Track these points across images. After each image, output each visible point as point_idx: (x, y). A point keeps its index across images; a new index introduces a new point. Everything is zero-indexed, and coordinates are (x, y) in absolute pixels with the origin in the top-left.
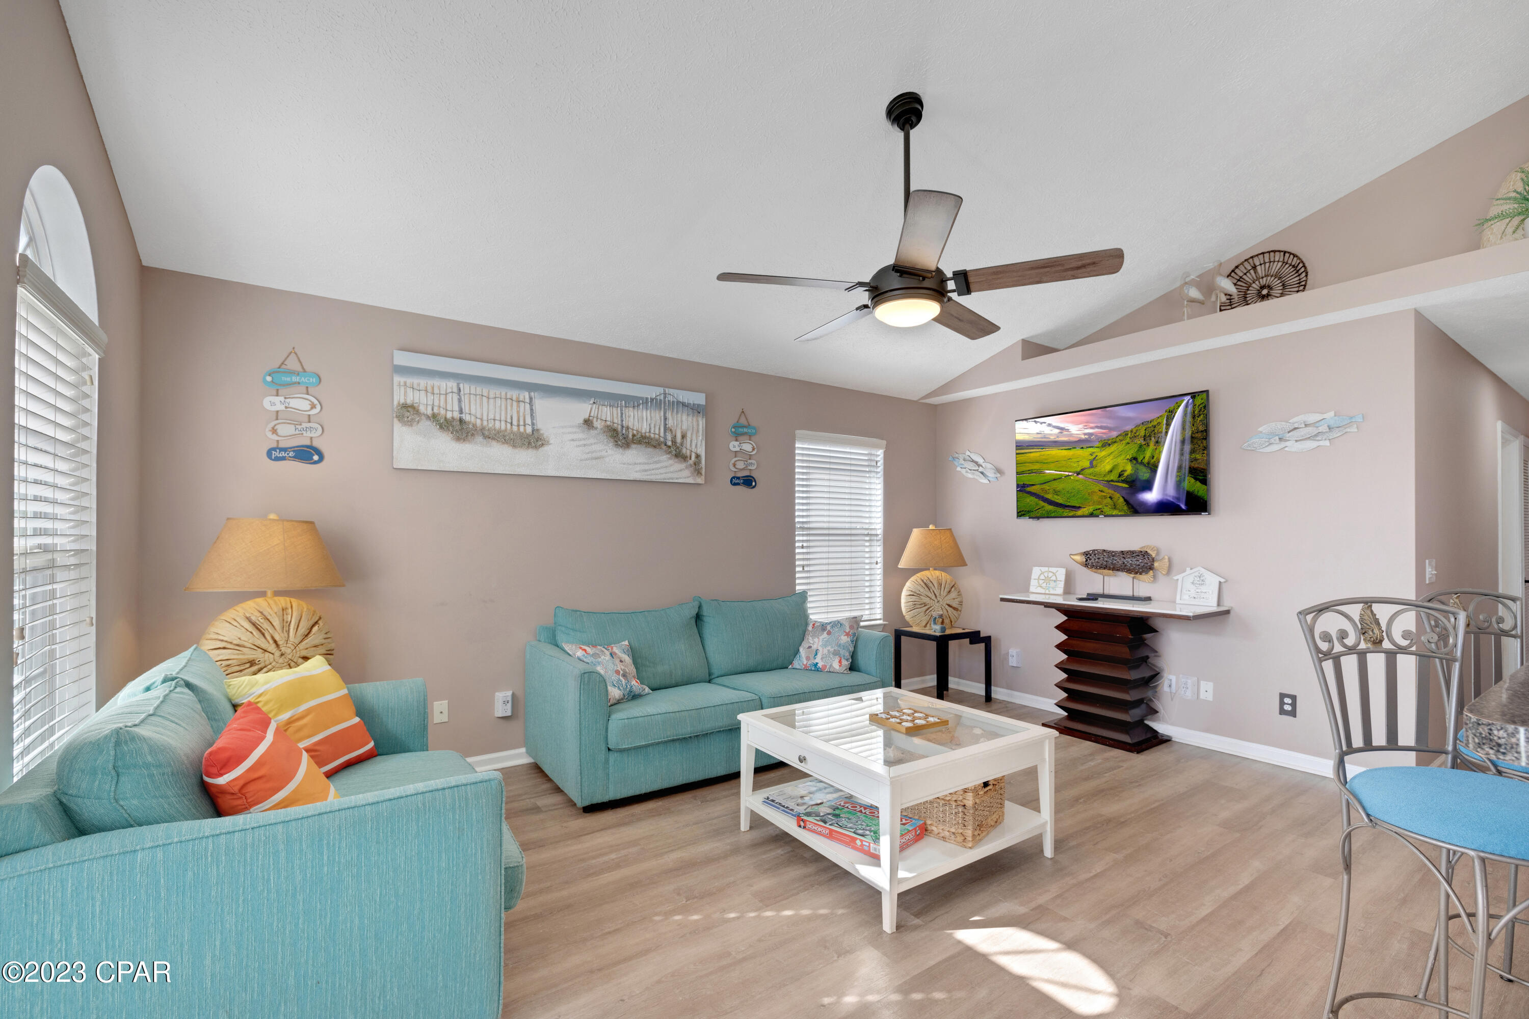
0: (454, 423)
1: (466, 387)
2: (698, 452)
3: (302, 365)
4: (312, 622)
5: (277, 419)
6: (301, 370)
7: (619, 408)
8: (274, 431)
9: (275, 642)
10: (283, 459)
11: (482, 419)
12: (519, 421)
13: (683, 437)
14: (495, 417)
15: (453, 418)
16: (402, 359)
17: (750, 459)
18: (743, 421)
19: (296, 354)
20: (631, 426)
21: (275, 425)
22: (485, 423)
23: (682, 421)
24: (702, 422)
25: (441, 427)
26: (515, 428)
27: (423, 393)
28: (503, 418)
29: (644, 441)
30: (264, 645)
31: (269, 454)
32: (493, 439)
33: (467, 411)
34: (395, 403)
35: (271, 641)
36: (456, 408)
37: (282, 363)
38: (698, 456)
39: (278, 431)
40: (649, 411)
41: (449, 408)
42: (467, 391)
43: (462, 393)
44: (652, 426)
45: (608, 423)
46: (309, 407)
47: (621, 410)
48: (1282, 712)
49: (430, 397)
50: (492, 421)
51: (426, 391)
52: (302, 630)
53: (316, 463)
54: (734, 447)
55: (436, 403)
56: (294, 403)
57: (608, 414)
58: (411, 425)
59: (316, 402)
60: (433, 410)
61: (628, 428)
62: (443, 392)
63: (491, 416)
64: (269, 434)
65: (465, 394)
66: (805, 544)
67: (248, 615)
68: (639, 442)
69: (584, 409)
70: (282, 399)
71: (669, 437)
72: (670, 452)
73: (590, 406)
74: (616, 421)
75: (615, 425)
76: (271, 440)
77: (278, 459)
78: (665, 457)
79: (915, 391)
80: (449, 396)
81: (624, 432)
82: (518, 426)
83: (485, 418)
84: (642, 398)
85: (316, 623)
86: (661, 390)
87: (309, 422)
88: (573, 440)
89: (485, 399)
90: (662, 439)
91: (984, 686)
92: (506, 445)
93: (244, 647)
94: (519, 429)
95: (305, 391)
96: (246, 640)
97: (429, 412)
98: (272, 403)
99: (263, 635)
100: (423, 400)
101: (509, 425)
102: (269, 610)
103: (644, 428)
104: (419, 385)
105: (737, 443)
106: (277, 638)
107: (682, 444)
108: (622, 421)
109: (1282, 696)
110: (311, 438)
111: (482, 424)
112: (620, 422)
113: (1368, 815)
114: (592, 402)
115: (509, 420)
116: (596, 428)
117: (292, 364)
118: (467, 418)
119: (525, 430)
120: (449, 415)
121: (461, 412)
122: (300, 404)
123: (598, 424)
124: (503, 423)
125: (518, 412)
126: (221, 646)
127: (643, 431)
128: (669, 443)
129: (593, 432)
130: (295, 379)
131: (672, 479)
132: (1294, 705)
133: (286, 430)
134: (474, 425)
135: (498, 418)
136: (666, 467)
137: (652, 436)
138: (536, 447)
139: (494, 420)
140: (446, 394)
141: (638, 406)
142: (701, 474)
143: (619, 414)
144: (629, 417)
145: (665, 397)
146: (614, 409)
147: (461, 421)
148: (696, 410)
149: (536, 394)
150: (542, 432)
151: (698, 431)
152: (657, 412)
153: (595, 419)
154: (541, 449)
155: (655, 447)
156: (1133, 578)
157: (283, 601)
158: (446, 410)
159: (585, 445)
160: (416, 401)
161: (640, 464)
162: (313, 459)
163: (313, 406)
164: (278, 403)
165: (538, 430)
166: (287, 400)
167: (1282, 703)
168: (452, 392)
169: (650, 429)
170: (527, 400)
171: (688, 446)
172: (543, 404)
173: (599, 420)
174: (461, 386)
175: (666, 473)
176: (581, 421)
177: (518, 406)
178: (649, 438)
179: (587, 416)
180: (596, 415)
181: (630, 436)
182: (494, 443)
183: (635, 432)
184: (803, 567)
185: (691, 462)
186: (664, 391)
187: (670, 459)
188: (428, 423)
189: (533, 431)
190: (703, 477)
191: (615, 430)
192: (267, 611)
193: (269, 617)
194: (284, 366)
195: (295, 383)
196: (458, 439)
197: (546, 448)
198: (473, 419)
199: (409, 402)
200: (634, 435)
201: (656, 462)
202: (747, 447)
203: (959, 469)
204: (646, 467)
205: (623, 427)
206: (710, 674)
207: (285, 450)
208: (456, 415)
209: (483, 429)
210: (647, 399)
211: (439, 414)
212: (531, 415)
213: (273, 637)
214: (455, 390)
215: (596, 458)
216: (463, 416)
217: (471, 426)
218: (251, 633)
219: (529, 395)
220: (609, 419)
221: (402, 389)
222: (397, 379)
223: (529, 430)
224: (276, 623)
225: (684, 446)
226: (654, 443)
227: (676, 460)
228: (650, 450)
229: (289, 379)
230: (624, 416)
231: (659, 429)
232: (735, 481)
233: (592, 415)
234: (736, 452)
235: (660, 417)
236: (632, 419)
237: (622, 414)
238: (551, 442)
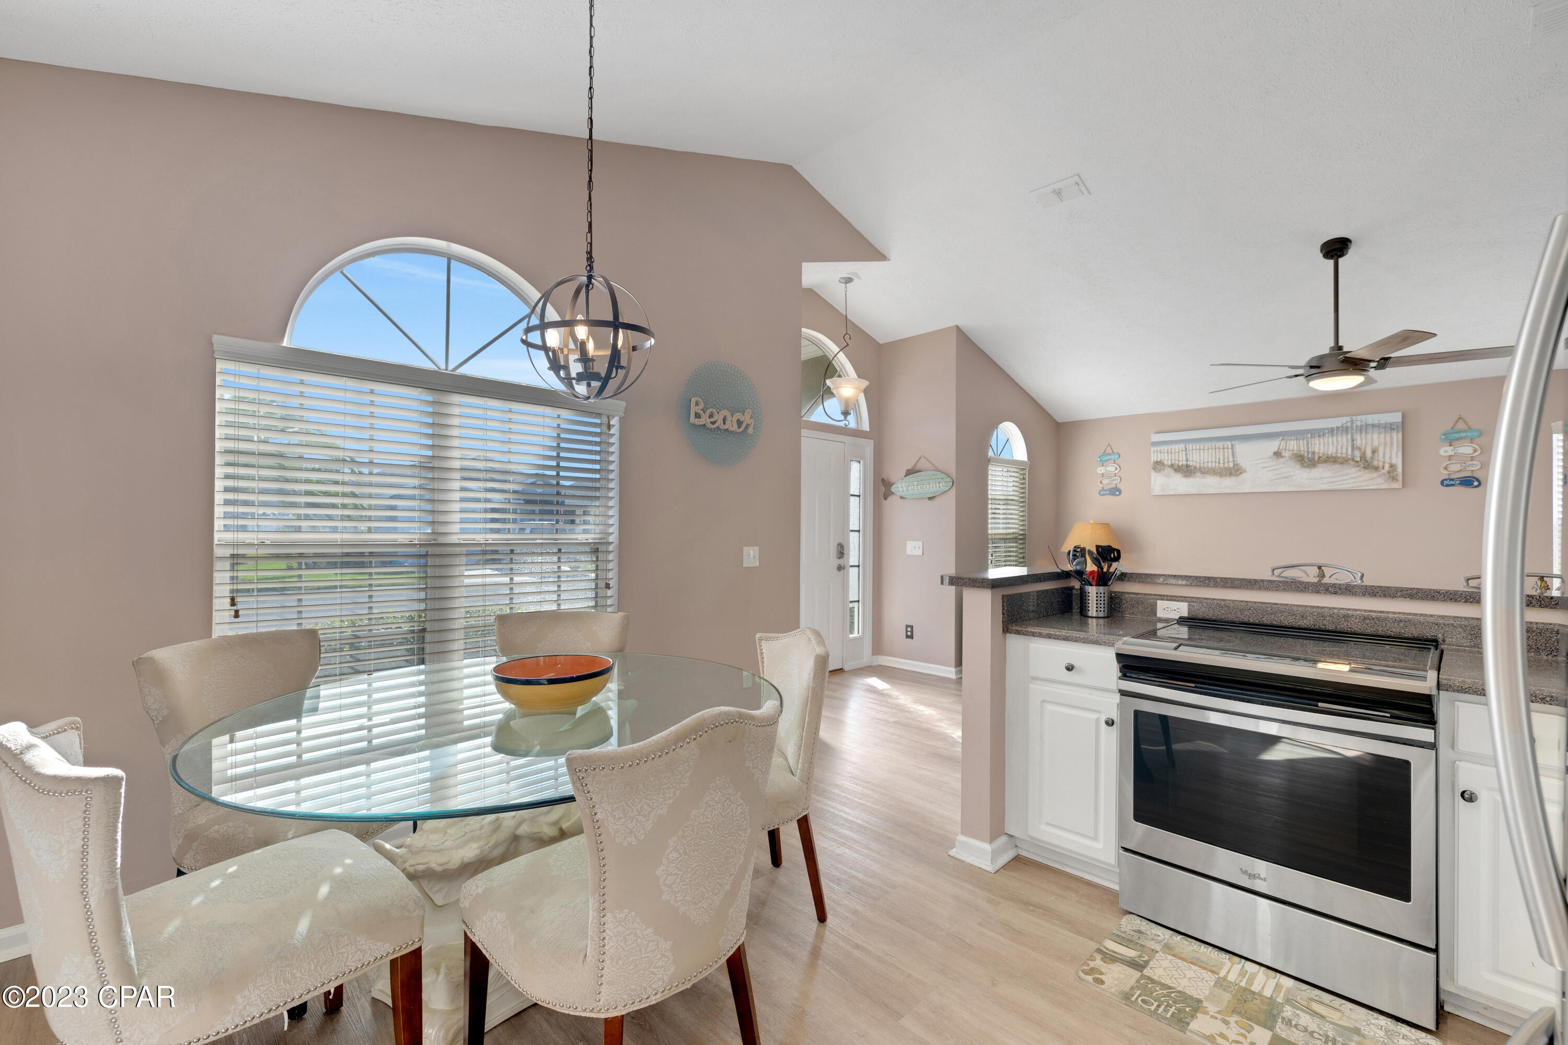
0: (1183, 468)
1: (1190, 446)
2: (1393, 462)
3: (1113, 450)
5: (1103, 477)
6: (1113, 453)
7: (1305, 440)
8: (1101, 482)
10: (1105, 495)
11: (1200, 463)
12: (1224, 460)
13: (1374, 452)
14: (1208, 460)
15: (1182, 465)
16: (1155, 438)
17: (1472, 460)
18: (1461, 425)
19: (1110, 445)
20: (1317, 450)
21: (1102, 480)
22: (1202, 465)
23: (1372, 440)
24: (1397, 437)
25: (1176, 471)
26: (1222, 465)
27: (1166, 454)
28: (1214, 460)
29: (1330, 460)
31: (1100, 493)
32: (1207, 473)
33: (1191, 460)
34: (1152, 462)
36: (1184, 459)
37: (1105, 451)
38: (1392, 466)
39: (1103, 482)
40: (1335, 438)
41: (1180, 459)
42: (1191, 448)
43: (1188, 450)
44: (1339, 448)
45: (1295, 452)
46: (1115, 470)
47: (1307, 441)
49: (1170, 455)
50: (1207, 463)
51: (1168, 452)
53: (1118, 495)
54: (1447, 452)
55: (1173, 458)
56: (1109, 469)
57: (1293, 445)
59: (1117, 467)
61: (1314, 453)
62: (1177, 451)
63: (1206, 460)
64: (1099, 484)
68: (1325, 462)
69: (1274, 445)
70: (1105, 467)
71: (1358, 454)
72: (1358, 466)
74: (1302, 449)
75: (1302, 452)
76: (1100, 487)
77: (1103, 495)
80: (1181, 453)
81: (1310, 456)
82: (1224, 463)
83: (1202, 462)
84: (1327, 429)
86: (1348, 419)
87: (1115, 476)
88: (1265, 467)
89: (1202, 451)
90: (1349, 457)
94: (1224, 465)
95: (1113, 462)
97: (1170, 463)
98: (1100, 470)
100: (1166, 457)
101: (1217, 464)
103: (1331, 451)
104: (1164, 450)
105: (1450, 449)
107: (1372, 458)
108: (1308, 448)
110: (1116, 484)
111: (1200, 465)
112: (1306, 450)
115: (1218, 461)
116: (1285, 457)
117: (1109, 451)
118: (1191, 463)
119: (1228, 465)
120: (1180, 463)
121: (1187, 460)
122: (1112, 468)
123: (1286, 454)
124: (1214, 463)
125: (1224, 455)
127: (1330, 453)
128: (1358, 459)
129: (1281, 460)
130: (1110, 457)
131: (1362, 486)
133: (1106, 481)
134: (1195, 467)
135: (1210, 460)
136: (1355, 478)
137: (1339, 455)
138: (1236, 475)
140: (1179, 452)
141: (1324, 435)
142: (1397, 480)
143: (1305, 444)
144: (1315, 445)
145: (1352, 424)
146: (1301, 441)
147: (1187, 466)
148: (1390, 427)
149: (1236, 442)
150: (1240, 465)
151: (1392, 445)
152: (1344, 436)
153: (1283, 451)
155: (1342, 463)
158: (1179, 461)
159: (1274, 470)
160: (1163, 458)
161: (1326, 478)
162: (1116, 494)
163: (1117, 469)
164: (1103, 470)
165: (1237, 464)
168: (1182, 451)
169: (1337, 450)
170: (1230, 447)
171: (1381, 458)
172: (1240, 448)
173: (1287, 451)
174: (1187, 446)
176: (1271, 454)
177: (1224, 452)
178: (1336, 457)
179: (1276, 450)
180: (1284, 448)
181: (1316, 458)
182: (1208, 476)
183: (1321, 455)
185: (1384, 471)
186: (1352, 419)
187: (1359, 471)
188: (1169, 469)
189: (1234, 466)
190: (1400, 483)
191: (1302, 456)
195: (1109, 459)
196: (1186, 476)
197: (1244, 475)
198: (1195, 464)
199: (1159, 460)
200: (1319, 457)
201: (1344, 475)
202: (1466, 450)
204: (1331, 480)
205: (1308, 452)
207: (1106, 491)
208: (1185, 463)
209: (1200, 468)
210: (1333, 428)
211: (1175, 464)
212: (1233, 455)
214: (1184, 449)
215: (1284, 478)
216: (1188, 463)
217: (1193, 468)
219: (1231, 443)
220: (1296, 449)
221: (1156, 453)
222: (1153, 449)
223: (1231, 465)
225: (1376, 458)
226: (1340, 461)
227: (1367, 471)
230: (1310, 445)
231: (1347, 449)
232: (1447, 483)
233: (1281, 448)
234: (1450, 456)
235: (1347, 441)
236: (1317, 446)
237: (1308, 443)
238: (1248, 470)
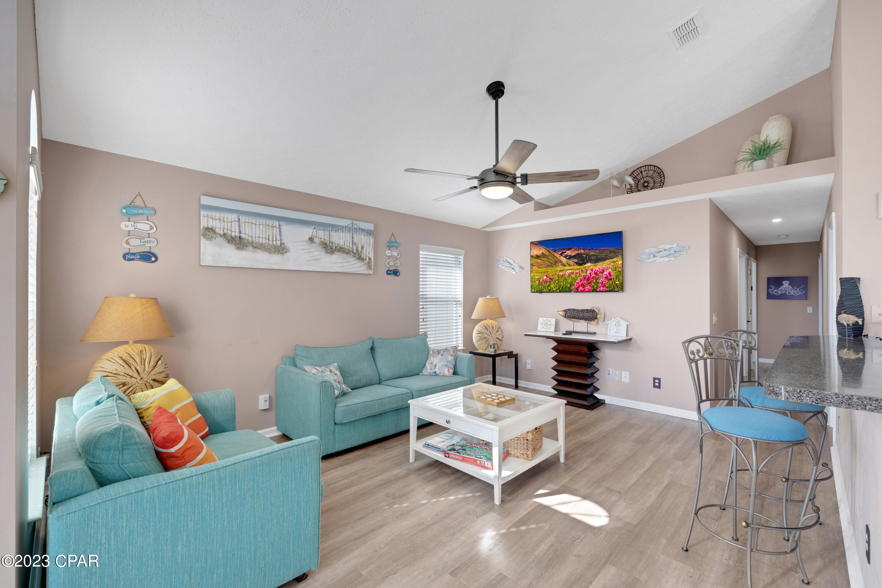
0: (236, 239)
1: (243, 218)
2: (370, 256)
3: (144, 203)
4: (157, 359)
5: (129, 236)
6: (144, 206)
8: (127, 243)
9: (137, 371)
10: (133, 259)
11: (252, 237)
12: (273, 238)
13: (362, 248)
14: (259, 236)
15: (235, 236)
16: (206, 200)
17: (396, 260)
18: (393, 239)
19: (141, 196)
20: (334, 241)
21: (128, 239)
22: (254, 239)
23: (361, 239)
24: (372, 240)
25: (229, 241)
26: (271, 242)
27: (218, 221)
28: (264, 236)
29: (341, 250)
30: (131, 373)
31: (124, 257)
32: (259, 248)
33: (244, 232)
34: (202, 227)
35: (135, 371)
36: (237, 230)
37: (132, 202)
38: (370, 259)
39: (130, 243)
40: (344, 234)
41: (233, 230)
42: (244, 220)
43: (241, 221)
44: (346, 241)
45: (322, 240)
46: (149, 229)
47: (329, 233)
48: (655, 386)
49: (222, 223)
50: (258, 238)
51: (220, 220)
52: (152, 363)
53: (153, 262)
54: (388, 253)
55: (226, 227)
56: (140, 226)
57: (322, 235)
58: (211, 240)
59: (153, 225)
60: (224, 231)
61: (333, 243)
62: (229, 220)
63: (257, 235)
64: (124, 245)
65: (242, 222)
66: (424, 307)
67: (120, 356)
68: (339, 251)
69: (308, 232)
70: (132, 223)
71: (355, 248)
72: (355, 256)
73: (312, 230)
74: (326, 239)
75: (326, 241)
76: (126, 248)
77: (129, 260)
78: (353, 259)
79: (478, 224)
80: (233, 223)
81: (331, 245)
82: (273, 241)
83: (254, 236)
84: (340, 226)
85: (160, 359)
86: (350, 221)
87: (149, 237)
88: (303, 249)
89: (254, 225)
90: (351, 249)
91: (514, 380)
92: (265, 252)
93: (119, 375)
94: (273, 243)
95: (146, 218)
96: (120, 370)
97: (222, 232)
98: (126, 226)
99: (130, 367)
100: (218, 226)
101: (267, 241)
102: (133, 352)
103: (342, 243)
104: (215, 216)
105: (390, 252)
106: (138, 369)
107: (361, 252)
108: (330, 238)
109: (655, 379)
110: (150, 247)
111: (252, 240)
112: (328, 239)
113: (711, 428)
114: (313, 228)
115: (267, 238)
116: (316, 243)
117: (138, 202)
118: (243, 236)
119: (276, 244)
120: (233, 234)
121: (240, 232)
122: (144, 226)
123: (316, 240)
124: (264, 239)
125: (272, 233)
126: (105, 375)
127: (341, 245)
128: (355, 251)
129: (314, 245)
130: (140, 211)
131: (356, 271)
132: (659, 383)
133: (135, 242)
134: (248, 240)
135: (261, 236)
136: (353, 265)
137: (346, 247)
138: (283, 253)
139: (259, 237)
140: (231, 222)
141: (338, 230)
142: (371, 268)
144: (333, 236)
145: (352, 226)
146: (325, 232)
147: (240, 238)
149: (282, 222)
150: (286, 245)
151: (370, 245)
152: (348, 233)
153: (315, 238)
154: (285, 254)
155: (347, 253)
156: (588, 323)
157: (140, 346)
158: (232, 231)
159: (309, 252)
160: (214, 226)
161: (339, 263)
162: (151, 260)
163: (152, 228)
164: (130, 226)
165: (283, 243)
166: (135, 224)
167: (654, 382)
168: (235, 221)
169: (345, 243)
170: (278, 226)
171: (365, 253)
172: (286, 229)
173: (317, 238)
174: (240, 217)
175: (353, 268)
176: (308, 238)
177: (273, 230)
178: (344, 248)
179: (310, 236)
180: (315, 235)
181: (334, 247)
182: (259, 251)
183: (336, 245)
184: (423, 319)
185: (366, 262)
186: (352, 222)
187: (355, 260)
188: (221, 239)
189: (281, 244)
190: (372, 270)
191: (326, 244)
192: (132, 353)
193: (133, 356)
194: (133, 203)
195: (141, 214)
196: (238, 248)
197: (288, 254)
198: (247, 237)
199: (210, 226)
200: (336, 247)
201: (348, 262)
202: (395, 254)
203: (500, 266)
204: (342, 265)
205: (330, 242)
206: (380, 380)
207: (134, 254)
208: (237, 234)
209: (252, 243)
210: (343, 226)
211: (227, 234)
212: (280, 235)
213: (136, 368)
214: (237, 220)
215: (315, 260)
216: (241, 235)
217: (246, 241)
218: (123, 366)
219: (279, 223)
220: (322, 237)
221: (206, 218)
222: (203, 213)
223: (279, 243)
224: (138, 360)
225: (363, 253)
226: (347, 251)
227: (359, 261)
228: (345, 255)
229: (136, 211)
230: (331, 236)
231: (350, 244)
232: (389, 273)
233: (313, 235)
234: (389, 256)
235: (350, 237)
236: (335, 237)
237: (329, 235)
238: (291, 250)
